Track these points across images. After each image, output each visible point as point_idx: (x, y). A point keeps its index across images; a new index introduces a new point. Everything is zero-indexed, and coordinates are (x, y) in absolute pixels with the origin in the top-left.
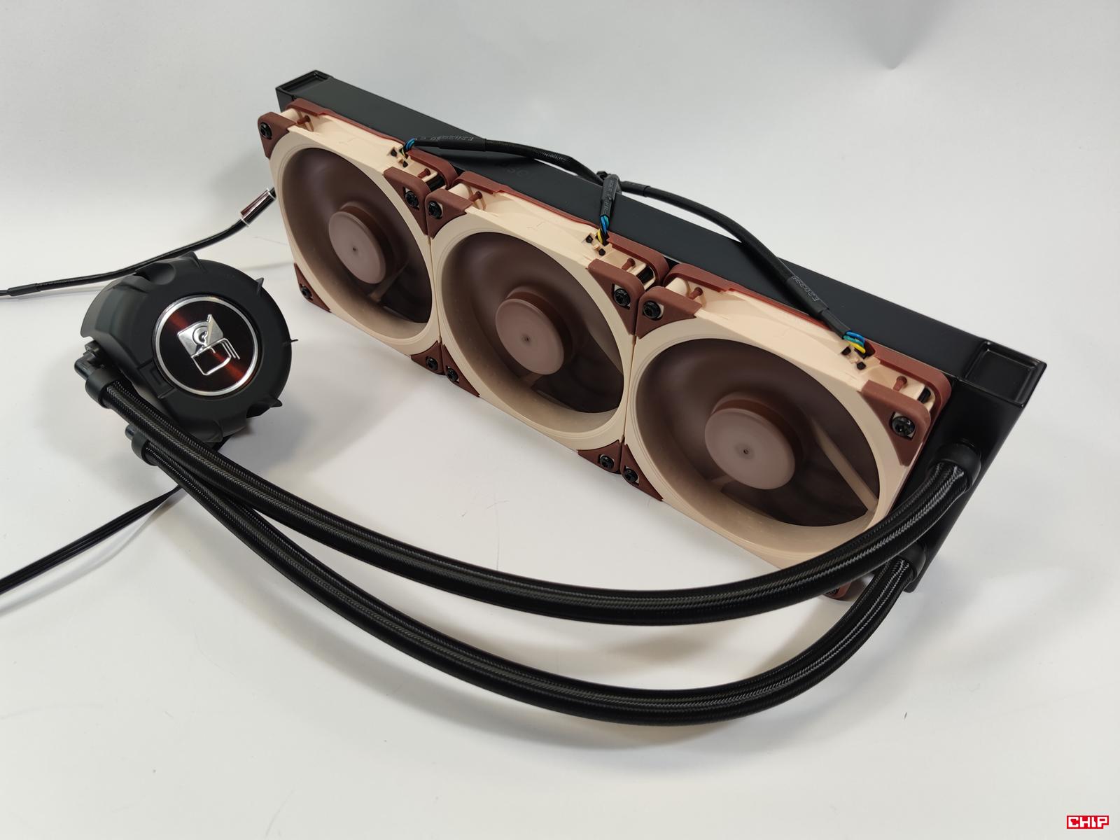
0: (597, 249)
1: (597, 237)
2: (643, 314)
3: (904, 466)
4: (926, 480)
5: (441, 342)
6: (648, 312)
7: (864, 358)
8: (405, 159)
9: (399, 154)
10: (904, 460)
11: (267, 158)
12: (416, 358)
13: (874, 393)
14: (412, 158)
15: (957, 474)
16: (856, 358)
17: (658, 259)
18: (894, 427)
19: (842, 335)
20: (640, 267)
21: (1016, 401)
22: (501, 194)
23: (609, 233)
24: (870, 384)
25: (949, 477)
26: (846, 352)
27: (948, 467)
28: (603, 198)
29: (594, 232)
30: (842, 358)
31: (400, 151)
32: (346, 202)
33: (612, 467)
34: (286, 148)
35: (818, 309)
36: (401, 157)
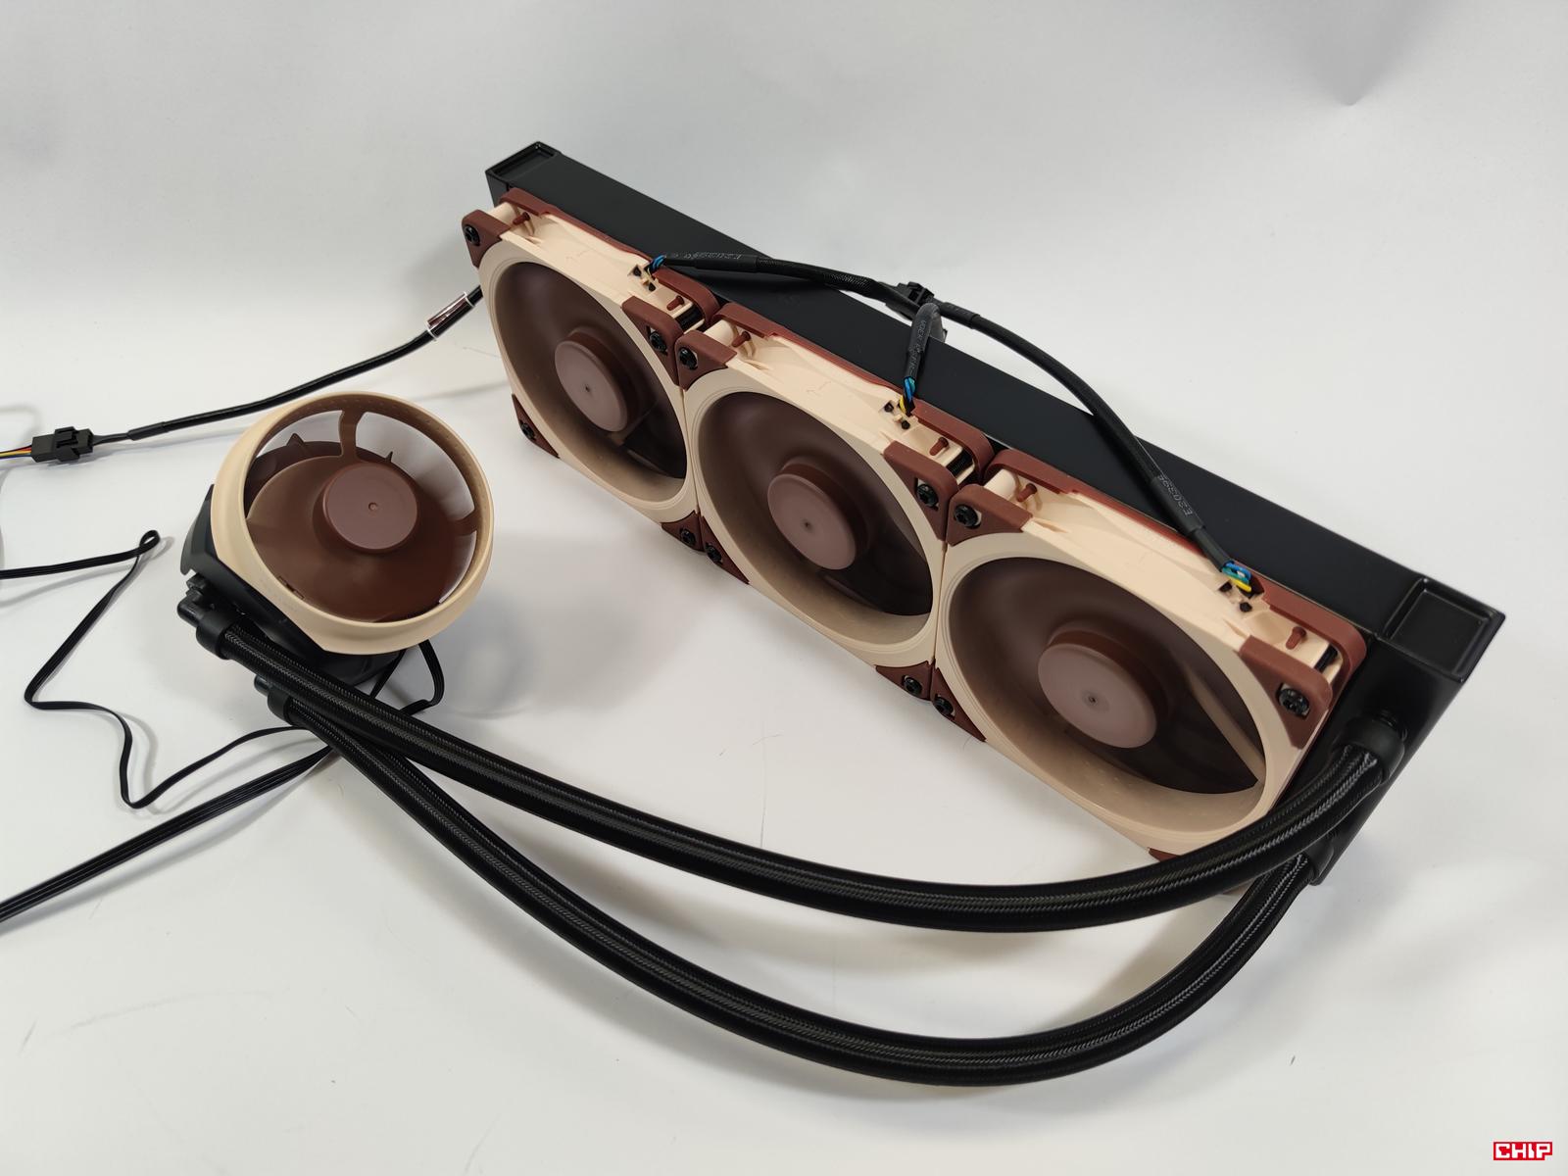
0: (900, 421)
1: (899, 405)
2: (955, 518)
3: (1295, 749)
4: (1325, 768)
5: (699, 513)
6: (961, 519)
7: (1250, 598)
8: (651, 281)
9: (644, 273)
10: (1297, 740)
11: (475, 268)
12: (667, 527)
13: (1256, 655)
14: (660, 282)
15: (1369, 762)
16: (1239, 598)
17: (979, 439)
18: (1282, 702)
19: (1220, 567)
20: (955, 451)
21: (1454, 673)
22: (775, 339)
23: (916, 401)
24: (1252, 642)
25: (1357, 767)
26: (1226, 588)
27: (1358, 751)
28: (911, 350)
29: (895, 397)
30: (1220, 596)
31: (646, 269)
32: (576, 326)
33: (920, 691)
34: (497, 260)
35: (1191, 527)
36: (646, 277)
